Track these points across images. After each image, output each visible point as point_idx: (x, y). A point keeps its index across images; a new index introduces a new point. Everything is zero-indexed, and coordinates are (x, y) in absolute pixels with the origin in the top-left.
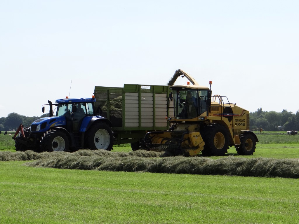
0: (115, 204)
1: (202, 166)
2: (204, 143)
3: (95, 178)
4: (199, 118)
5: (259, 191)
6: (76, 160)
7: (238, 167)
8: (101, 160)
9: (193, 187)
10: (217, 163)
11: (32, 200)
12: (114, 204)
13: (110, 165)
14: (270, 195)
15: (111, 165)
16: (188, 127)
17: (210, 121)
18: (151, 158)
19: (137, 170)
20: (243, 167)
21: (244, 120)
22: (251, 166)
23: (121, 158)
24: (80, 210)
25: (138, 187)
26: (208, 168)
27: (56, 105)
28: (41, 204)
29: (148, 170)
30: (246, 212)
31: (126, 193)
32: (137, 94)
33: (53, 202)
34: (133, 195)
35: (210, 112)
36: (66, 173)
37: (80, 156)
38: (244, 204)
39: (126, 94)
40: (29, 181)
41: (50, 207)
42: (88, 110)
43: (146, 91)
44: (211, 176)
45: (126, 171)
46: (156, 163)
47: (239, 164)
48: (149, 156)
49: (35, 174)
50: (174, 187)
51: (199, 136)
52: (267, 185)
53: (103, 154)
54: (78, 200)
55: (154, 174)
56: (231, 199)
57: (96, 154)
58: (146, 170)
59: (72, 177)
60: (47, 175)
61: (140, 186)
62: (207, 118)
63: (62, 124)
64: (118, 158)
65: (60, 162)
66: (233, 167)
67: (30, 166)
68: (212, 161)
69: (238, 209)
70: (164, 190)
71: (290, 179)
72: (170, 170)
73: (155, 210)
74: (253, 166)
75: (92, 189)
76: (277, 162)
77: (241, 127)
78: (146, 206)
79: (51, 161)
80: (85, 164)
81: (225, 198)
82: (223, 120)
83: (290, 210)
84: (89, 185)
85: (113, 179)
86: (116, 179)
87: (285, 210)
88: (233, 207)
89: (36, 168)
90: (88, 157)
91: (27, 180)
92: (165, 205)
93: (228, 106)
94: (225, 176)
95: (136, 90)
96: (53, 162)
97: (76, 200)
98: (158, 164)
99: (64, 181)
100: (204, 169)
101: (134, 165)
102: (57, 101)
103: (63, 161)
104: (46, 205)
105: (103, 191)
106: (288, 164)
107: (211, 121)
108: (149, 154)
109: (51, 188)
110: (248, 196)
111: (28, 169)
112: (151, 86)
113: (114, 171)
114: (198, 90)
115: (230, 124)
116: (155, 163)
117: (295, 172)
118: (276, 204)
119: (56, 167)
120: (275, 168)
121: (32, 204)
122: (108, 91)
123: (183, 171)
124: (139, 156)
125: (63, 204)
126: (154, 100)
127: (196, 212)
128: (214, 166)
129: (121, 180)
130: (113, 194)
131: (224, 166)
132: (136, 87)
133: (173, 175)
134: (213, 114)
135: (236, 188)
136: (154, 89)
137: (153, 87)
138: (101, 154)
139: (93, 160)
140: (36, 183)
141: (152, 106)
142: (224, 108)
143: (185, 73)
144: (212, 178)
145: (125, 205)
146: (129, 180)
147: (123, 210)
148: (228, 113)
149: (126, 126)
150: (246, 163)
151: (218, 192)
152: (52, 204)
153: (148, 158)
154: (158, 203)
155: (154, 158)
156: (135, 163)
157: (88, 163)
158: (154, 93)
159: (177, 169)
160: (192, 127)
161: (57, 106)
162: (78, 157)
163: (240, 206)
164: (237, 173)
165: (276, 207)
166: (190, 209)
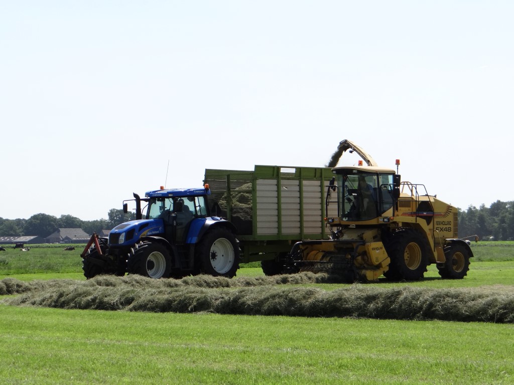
0: (158, 370)
1: (307, 303)
2: (389, 259)
3: (124, 324)
4: (381, 220)
5: (405, 345)
6: (90, 294)
7: (369, 303)
8: (134, 293)
9: (293, 338)
10: (333, 296)
11: (14, 363)
12: (155, 369)
13: (150, 301)
14: (423, 351)
15: (152, 302)
16: (363, 234)
17: (398, 223)
18: (220, 289)
19: (196, 309)
20: (378, 303)
21: (449, 223)
22: (390, 302)
23: (169, 290)
24: (98, 380)
25: (197, 339)
26: (317, 305)
27: (145, 200)
28: (29, 370)
29: (215, 310)
30: (383, 381)
31: (177, 350)
32: (275, 182)
33: (50, 367)
34: (189, 353)
35: (397, 209)
36: (74, 316)
37: (97, 286)
38: (379, 367)
39: (259, 181)
40: (9, 330)
41: (45, 376)
42: (198, 208)
43: (288, 177)
44: (323, 319)
45: (176, 312)
46: (229, 297)
47: (370, 299)
48: (217, 285)
49: (20, 317)
50: (260, 338)
51: (381, 248)
52: (418, 334)
53: (138, 282)
54: (94, 363)
55: (226, 317)
56: (358, 358)
57: (126, 282)
58: (212, 310)
59: (83, 324)
60: (40, 320)
61: (201, 338)
62: (393, 219)
63: (158, 232)
64: (163, 289)
65: (63, 298)
66: (360, 303)
67: (11, 305)
68: (324, 292)
69: (368, 375)
70: (242, 343)
71: (458, 323)
72: (253, 309)
73: (226, 379)
74: (394, 302)
75: (117, 343)
76: (435, 295)
77: (445, 233)
78: (211, 372)
79: (48, 295)
80: (106, 299)
81: (347, 357)
82: (417, 222)
83: (457, 377)
84: (112, 337)
85: (155, 325)
86: (159, 326)
87: (448, 376)
88: (361, 372)
89: (22, 308)
90: (112, 288)
91: (6, 328)
92: (244, 370)
93: (426, 199)
94: (347, 318)
95: (273, 175)
96: (51, 297)
97: (91, 363)
98: (231, 299)
99: (69, 331)
100: (311, 306)
101: (191, 301)
102: (148, 194)
103: (67, 295)
104: (39, 371)
105: (137, 347)
106: (453, 297)
107: (400, 225)
108: (216, 283)
109: (47, 343)
110: (386, 352)
111: (8, 310)
112: (297, 168)
113: (156, 312)
114: (378, 174)
115: (430, 229)
116: (227, 298)
117: (466, 311)
118: (434, 367)
119: (55, 306)
120: (431, 305)
121: (13, 370)
122: (228, 176)
123: (274, 311)
124: (200, 285)
125: (67, 370)
126: (300, 191)
127: (298, 381)
128: (328, 302)
129: (168, 327)
130: (154, 352)
131: (345, 302)
132: (274, 171)
133: (259, 318)
134: (401, 213)
135: (366, 339)
136: (302, 173)
137: (299, 170)
138: (134, 283)
139: (120, 293)
140: (21, 333)
141: (298, 200)
142: (420, 202)
143: (355, 146)
144: (324, 322)
145: (176, 370)
146: (182, 328)
147: (172, 379)
148: (425, 211)
149: (258, 232)
150: (383, 296)
151: (336, 347)
152: (48, 371)
153: (215, 289)
154: (231, 367)
155: (226, 289)
156: (193, 298)
157: (112, 298)
158: (302, 180)
159: (266, 307)
160: (368, 234)
161: (148, 203)
162: (94, 287)
163: (372, 371)
164: (367, 313)
165: (433, 371)
166: (287, 377)
